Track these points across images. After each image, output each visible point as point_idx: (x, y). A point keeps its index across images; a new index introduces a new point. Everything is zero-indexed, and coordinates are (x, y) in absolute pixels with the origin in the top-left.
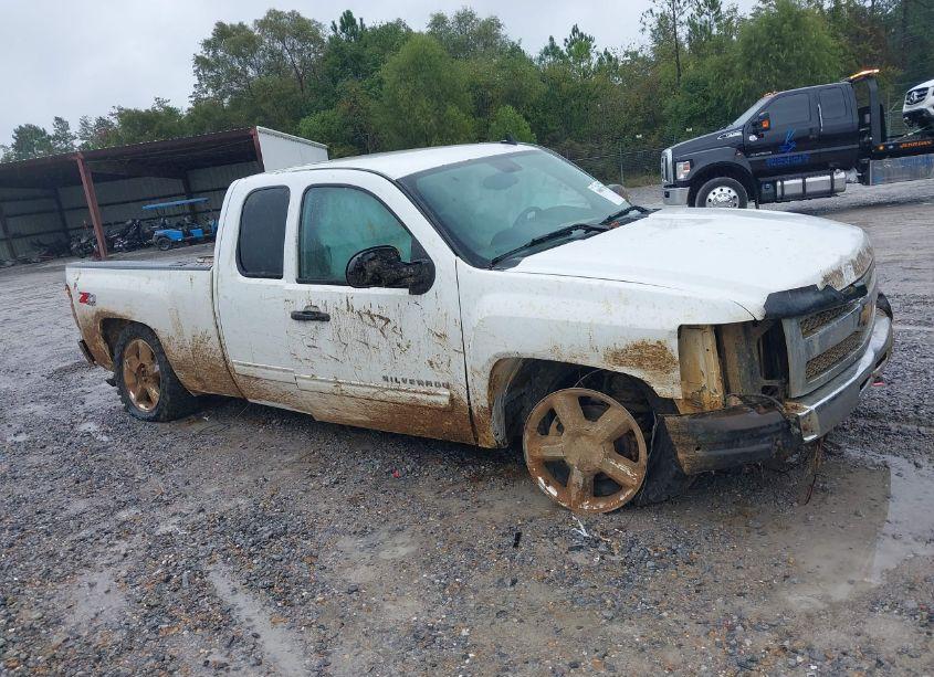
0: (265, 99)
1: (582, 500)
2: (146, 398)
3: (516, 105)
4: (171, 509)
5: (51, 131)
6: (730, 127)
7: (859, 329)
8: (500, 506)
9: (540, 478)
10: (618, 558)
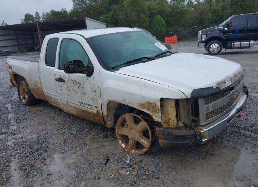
0: (90, 10)
1: (132, 149)
2: (24, 98)
3: (161, 15)
4: (14, 137)
5: (34, 16)
6: (220, 25)
7: (231, 101)
8: (108, 147)
9: (120, 141)
10: (135, 173)
